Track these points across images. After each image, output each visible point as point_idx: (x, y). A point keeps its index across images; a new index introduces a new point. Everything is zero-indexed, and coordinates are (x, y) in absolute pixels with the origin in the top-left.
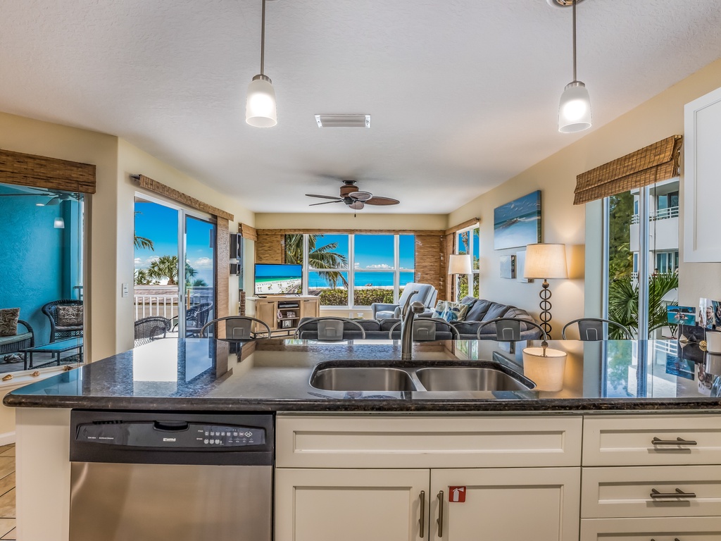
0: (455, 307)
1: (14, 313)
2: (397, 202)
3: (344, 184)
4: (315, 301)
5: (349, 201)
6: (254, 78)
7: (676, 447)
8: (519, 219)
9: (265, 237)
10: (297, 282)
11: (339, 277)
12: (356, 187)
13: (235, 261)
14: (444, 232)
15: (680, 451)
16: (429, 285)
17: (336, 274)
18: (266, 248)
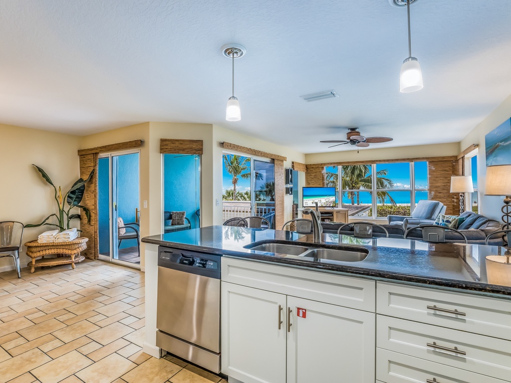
0: (447, 219)
1: (183, 214)
2: (390, 140)
3: (350, 131)
4: (344, 212)
5: (353, 142)
6: (229, 99)
7: (454, 316)
8: (500, 144)
9: (312, 169)
10: (332, 199)
11: (387, 196)
12: (358, 132)
13: (289, 186)
14: (456, 157)
15: (457, 319)
16: (437, 202)
17: (384, 193)
18: (312, 177)
